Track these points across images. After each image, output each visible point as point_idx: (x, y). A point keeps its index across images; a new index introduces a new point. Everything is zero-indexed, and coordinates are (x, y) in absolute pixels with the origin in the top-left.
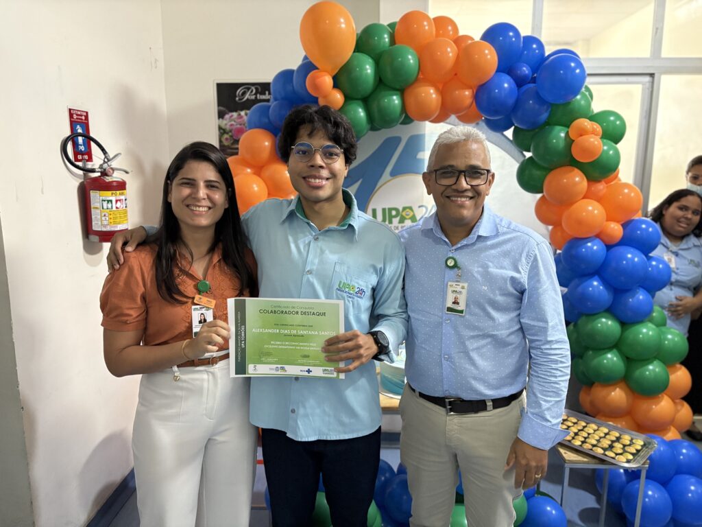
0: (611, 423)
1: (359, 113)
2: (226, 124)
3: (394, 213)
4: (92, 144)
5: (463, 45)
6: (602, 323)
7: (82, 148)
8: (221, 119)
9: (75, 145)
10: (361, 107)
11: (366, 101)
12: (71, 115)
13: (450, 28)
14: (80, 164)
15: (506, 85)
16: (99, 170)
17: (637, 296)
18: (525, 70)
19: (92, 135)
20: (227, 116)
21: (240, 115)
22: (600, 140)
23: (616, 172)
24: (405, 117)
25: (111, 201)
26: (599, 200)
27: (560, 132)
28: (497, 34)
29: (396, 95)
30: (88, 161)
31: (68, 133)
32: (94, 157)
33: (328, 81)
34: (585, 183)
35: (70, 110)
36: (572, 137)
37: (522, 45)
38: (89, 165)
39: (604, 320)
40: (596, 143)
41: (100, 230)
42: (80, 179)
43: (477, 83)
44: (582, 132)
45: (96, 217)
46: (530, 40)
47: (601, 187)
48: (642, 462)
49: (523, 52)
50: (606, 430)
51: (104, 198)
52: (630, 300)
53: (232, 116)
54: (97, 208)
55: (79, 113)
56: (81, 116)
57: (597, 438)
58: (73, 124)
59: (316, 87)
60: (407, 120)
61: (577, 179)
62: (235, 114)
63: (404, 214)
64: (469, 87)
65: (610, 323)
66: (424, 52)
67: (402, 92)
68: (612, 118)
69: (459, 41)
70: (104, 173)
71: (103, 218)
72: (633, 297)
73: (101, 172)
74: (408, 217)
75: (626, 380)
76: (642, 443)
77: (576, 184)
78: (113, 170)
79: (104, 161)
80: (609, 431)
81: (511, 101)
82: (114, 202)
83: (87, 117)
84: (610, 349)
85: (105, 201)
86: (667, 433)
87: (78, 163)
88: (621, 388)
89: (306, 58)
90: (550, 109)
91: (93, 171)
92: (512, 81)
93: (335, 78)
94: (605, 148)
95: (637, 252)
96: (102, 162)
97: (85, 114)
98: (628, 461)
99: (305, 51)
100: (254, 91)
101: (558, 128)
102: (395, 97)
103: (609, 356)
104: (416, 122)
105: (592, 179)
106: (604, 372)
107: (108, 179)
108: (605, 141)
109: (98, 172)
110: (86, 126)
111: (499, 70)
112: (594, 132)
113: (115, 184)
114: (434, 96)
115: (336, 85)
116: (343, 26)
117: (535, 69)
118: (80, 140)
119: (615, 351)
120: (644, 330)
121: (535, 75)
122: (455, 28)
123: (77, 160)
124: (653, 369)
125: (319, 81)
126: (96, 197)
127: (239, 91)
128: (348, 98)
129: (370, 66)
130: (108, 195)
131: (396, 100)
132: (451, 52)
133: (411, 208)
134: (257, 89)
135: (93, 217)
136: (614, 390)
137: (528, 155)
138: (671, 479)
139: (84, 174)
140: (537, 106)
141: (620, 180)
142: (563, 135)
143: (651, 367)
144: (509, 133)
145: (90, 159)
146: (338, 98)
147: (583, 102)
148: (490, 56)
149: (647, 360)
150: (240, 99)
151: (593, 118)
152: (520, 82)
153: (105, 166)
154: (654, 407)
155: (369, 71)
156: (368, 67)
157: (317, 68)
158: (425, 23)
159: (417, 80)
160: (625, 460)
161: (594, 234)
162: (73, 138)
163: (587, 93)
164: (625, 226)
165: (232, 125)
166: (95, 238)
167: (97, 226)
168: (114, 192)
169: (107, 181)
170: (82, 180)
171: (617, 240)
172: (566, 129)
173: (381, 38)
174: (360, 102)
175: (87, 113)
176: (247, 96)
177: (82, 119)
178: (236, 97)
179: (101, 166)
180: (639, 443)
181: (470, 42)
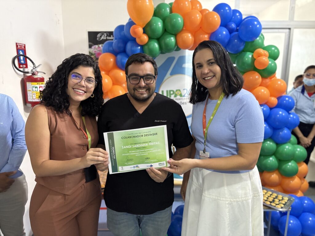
0: (272, 189)
1: (155, 45)
2: (92, 51)
3: (172, 92)
4: (28, 60)
5: (204, 13)
6: (268, 144)
7: (23, 62)
8: (90, 49)
9: (19, 60)
10: (156, 43)
11: (159, 40)
12: (17, 46)
13: (198, 5)
14: (22, 69)
15: (224, 33)
16: (31, 72)
17: (284, 131)
18: (233, 26)
19: (27, 55)
20: (93, 47)
21: (99, 46)
22: (268, 59)
23: (275, 74)
24: (177, 48)
26: (267, 87)
27: (249, 55)
28: (219, 8)
30: (25, 68)
31: (15, 54)
32: (28, 66)
33: (141, 30)
34: (260, 79)
35: (16, 43)
36: (255, 57)
37: (232, 14)
38: (26, 70)
39: (268, 142)
40: (266, 60)
41: (32, 101)
43: (211, 31)
44: (260, 55)
45: (30, 95)
46: (235, 11)
47: (267, 80)
48: (288, 208)
49: (232, 18)
50: (271, 193)
51: (33, 86)
52: (281, 133)
53: (95, 47)
54: (30, 91)
55: (21, 45)
56: (22, 46)
57: (267, 197)
58: (18, 50)
59: (135, 33)
61: (257, 77)
62: (97, 46)
63: (176, 93)
64: (207, 33)
65: (271, 143)
66: (185, 16)
67: (175, 35)
68: (273, 49)
69: (202, 11)
70: (33, 74)
71: (33, 95)
72: (282, 131)
73: (32, 73)
74: (178, 94)
75: (279, 169)
76: (287, 199)
77: (256, 79)
78: (38, 72)
79: (33, 68)
81: (227, 40)
82: (38, 88)
83: (25, 47)
84: (271, 156)
86: (298, 193)
87: (20, 69)
88: (276, 174)
89: (130, 19)
90: (244, 44)
91: (28, 73)
92: (227, 31)
93: (144, 29)
94: (270, 62)
95: (284, 111)
96: (32, 68)
97: (24, 45)
98: (282, 208)
99: (130, 16)
100: (106, 35)
101: (248, 53)
102: (172, 38)
103: (271, 159)
104: (182, 50)
105: (264, 77)
106: (268, 166)
107: (35, 77)
108: (270, 59)
109: (30, 73)
110: (24, 51)
111: (221, 26)
112: (265, 55)
113: (39, 79)
114: (191, 37)
115: (145, 32)
116: (148, 4)
117: (238, 25)
118: (22, 58)
119: (273, 156)
120: (287, 147)
121: (238, 28)
122: (201, 6)
123: (20, 67)
125: (136, 30)
126: (29, 85)
127: (99, 35)
128: (150, 38)
129: (160, 23)
130: (35, 84)
131: (173, 39)
132: (198, 17)
134: (107, 34)
135: (28, 95)
136: (273, 174)
138: (300, 215)
139: (24, 74)
140: (239, 43)
141: (276, 77)
142: (250, 56)
143: (290, 164)
145: (27, 67)
146: (145, 38)
147: (260, 41)
148: (217, 19)
149: (289, 161)
150: (99, 39)
151: (265, 48)
152: (231, 31)
153: (34, 70)
154: (291, 182)
155: (160, 26)
156: (159, 23)
157: (135, 24)
158: (187, 3)
159: (182, 30)
160: (280, 207)
161: (264, 102)
162: (18, 57)
163: (262, 37)
164: (278, 98)
165: (95, 51)
166: (29, 105)
167: (30, 99)
168: (38, 83)
169: (35, 78)
170: (23, 77)
171: (275, 106)
172: (252, 54)
173: (165, 10)
174: (156, 41)
176: (102, 38)
177: (22, 48)
178: (97, 38)
181: (207, 12)
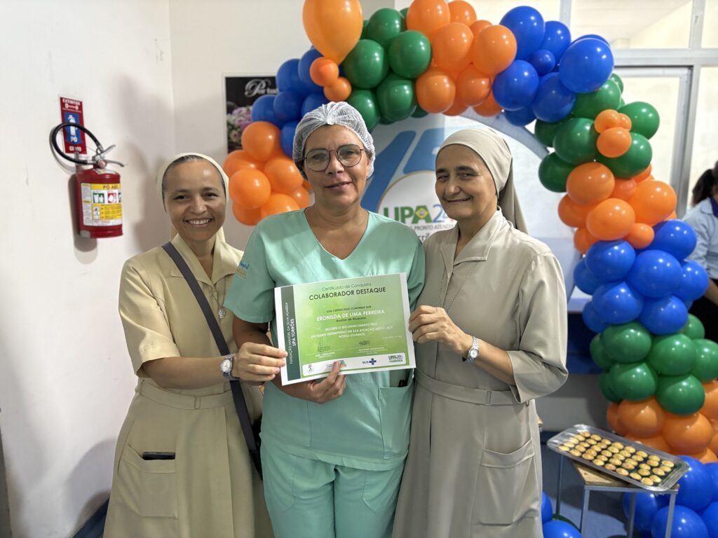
0: (639, 442)
1: (368, 104)
2: (234, 120)
3: (407, 212)
4: (87, 136)
5: (480, 30)
6: (630, 334)
7: (75, 139)
8: (229, 115)
9: (67, 136)
10: (369, 98)
11: (375, 91)
12: (63, 105)
13: (467, 13)
14: (72, 156)
15: (526, 74)
16: (92, 162)
17: (669, 305)
18: (548, 57)
19: (87, 126)
20: (236, 112)
21: (248, 110)
22: (628, 133)
23: (648, 168)
24: (417, 109)
25: (103, 195)
26: (628, 199)
27: (585, 124)
28: (516, 19)
29: (405, 84)
30: (80, 153)
31: (58, 121)
32: (88, 150)
33: (332, 69)
34: (612, 181)
35: (61, 99)
36: (598, 129)
37: (544, 30)
38: (83, 157)
39: (632, 331)
40: (624, 136)
41: (91, 224)
42: (72, 171)
44: (609, 124)
45: (87, 212)
46: (553, 25)
47: (630, 185)
48: (671, 486)
49: (545, 38)
50: (632, 450)
51: (95, 191)
52: (662, 309)
53: (241, 111)
54: (88, 202)
55: (72, 102)
56: (75, 105)
57: (622, 458)
58: (64, 114)
59: (321, 75)
60: (420, 113)
61: (603, 176)
62: (244, 110)
63: (418, 213)
64: (485, 76)
65: (639, 334)
66: (436, 38)
67: (414, 81)
68: (644, 110)
69: (476, 26)
70: (97, 166)
71: (95, 213)
72: (664, 306)
73: (94, 164)
74: (421, 217)
75: (656, 396)
76: (672, 465)
77: (602, 182)
78: (106, 162)
79: (97, 152)
80: (636, 451)
81: (531, 91)
82: (106, 196)
83: (81, 107)
84: (638, 363)
85: (96, 194)
86: (703, 456)
87: (68, 155)
88: (652, 407)
89: (312, 47)
90: (574, 100)
91: (85, 163)
92: (533, 69)
93: (341, 67)
94: (635, 142)
95: (670, 257)
96: (95, 154)
97: (79, 104)
98: (656, 484)
99: (311, 41)
100: (264, 85)
101: (583, 120)
102: (406, 87)
103: (638, 370)
104: (430, 115)
105: (620, 176)
106: (632, 388)
107: (101, 172)
108: (636, 135)
109: (90, 164)
110: (79, 116)
111: (517, 58)
112: (622, 125)
113: (108, 177)
114: (448, 86)
115: (343, 73)
116: (348, 9)
117: (558, 56)
118: (73, 130)
119: (644, 365)
120: (678, 343)
121: (559, 65)
122: (473, 13)
123: (68, 151)
124: (687, 385)
125: (323, 69)
126: (88, 190)
127: (249, 85)
128: (355, 87)
129: (379, 53)
130: (99, 188)
131: (407, 90)
132: (466, 38)
133: (425, 208)
134: (267, 83)
135: (84, 211)
136: (643, 408)
137: (552, 150)
138: (707, 506)
139: (77, 167)
140: (560, 97)
141: (652, 178)
142: (588, 128)
143: (684, 384)
144: (531, 127)
145: (84, 151)
146: (344, 86)
147: (611, 93)
148: (508, 41)
149: (682, 376)
150: (249, 94)
151: (625, 110)
152: (542, 70)
153: (98, 158)
154: (688, 427)
155: (378, 59)
156: (376, 54)
157: (321, 56)
158: (439, 7)
159: (429, 68)
160: (652, 483)
161: (622, 236)
162: (65, 127)
163: (617, 83)
164: (657, 228)
165: (240, 121)
166: (86, 234)
167: (88, 221)
168: (106, 185)
169: (99, 173)
170: (74, 173)
171: (647, 244)
172: (592, 122)
173: (392, 23)
174: (369, 93)
175: (81, 103)
176: (257, 91)
177: (75, 109)
178: (244, 91)
179: (94, 158)
180: (668, 465)
181: (487, 26)
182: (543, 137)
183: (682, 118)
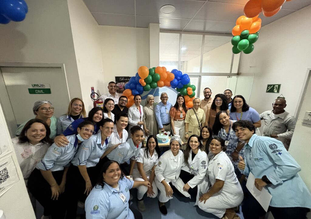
1: (149, 86)
3: (154, 104)
4: (95, 93)
7: (93, 95)
11: (150, 84)
12: (92, 89)
15: (176, 81)
18: (179, 78)
23: (194, 96)
24: (157, 86)
28: (174, 71)
31: (91, 93)
32: (95, 96)
33: (143, 81)
34: (190, 99)
38: (95, 98)
40: (191, 91)
43: (170, 81)
44: (189, 90)
46: (180, 72)
49: (178, 74)
59: (141, 82)
61: (188, 98)
62: (120, 83)
64: (169, 81)
66: (161, 75)
67: (157, 82)
68: (194, 86)
69: (167, 72)
73: (97, 100)
81: (177, 84)
90: (184, 85)
93: (144, 80)
94: (193, 92)
110: (94, 90)
111: (175, 78)
113: (101, 102)
114: (163, 83)
115: (145, 81)
117: (181, 77)
118: (93, 93)
121: (181, 79)
122: (166, 69)
123: (93, 98)
127: (120, 78)
128: (146, 83)
129: (151, 77)
131: (156, 84)
132: (166, 75)
133: (158, 103)
134: (124, 78)
137: (179, 93)
139: (94, 100)
140: (181, 85)
144: (176, 89)
146: (145, 84)
147: (189, 84)
148: (173, 76)
150: (120, 80)
151: (191, 87)
152: (178, 80)
155: (151, 79)
157: (141, 78)
159: (160, 80)
163: (190, 82)
165: (119, 85)
168: (101, 104)
169: (99, 102)
170: (94, 102)
172: (186, 89)
173: (152, 71)
175: (94, 87)
176: (122, 79)
181: (169, 73)
182: (178, 90)
183: (199, 86)
